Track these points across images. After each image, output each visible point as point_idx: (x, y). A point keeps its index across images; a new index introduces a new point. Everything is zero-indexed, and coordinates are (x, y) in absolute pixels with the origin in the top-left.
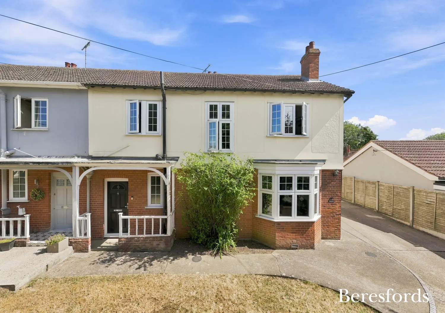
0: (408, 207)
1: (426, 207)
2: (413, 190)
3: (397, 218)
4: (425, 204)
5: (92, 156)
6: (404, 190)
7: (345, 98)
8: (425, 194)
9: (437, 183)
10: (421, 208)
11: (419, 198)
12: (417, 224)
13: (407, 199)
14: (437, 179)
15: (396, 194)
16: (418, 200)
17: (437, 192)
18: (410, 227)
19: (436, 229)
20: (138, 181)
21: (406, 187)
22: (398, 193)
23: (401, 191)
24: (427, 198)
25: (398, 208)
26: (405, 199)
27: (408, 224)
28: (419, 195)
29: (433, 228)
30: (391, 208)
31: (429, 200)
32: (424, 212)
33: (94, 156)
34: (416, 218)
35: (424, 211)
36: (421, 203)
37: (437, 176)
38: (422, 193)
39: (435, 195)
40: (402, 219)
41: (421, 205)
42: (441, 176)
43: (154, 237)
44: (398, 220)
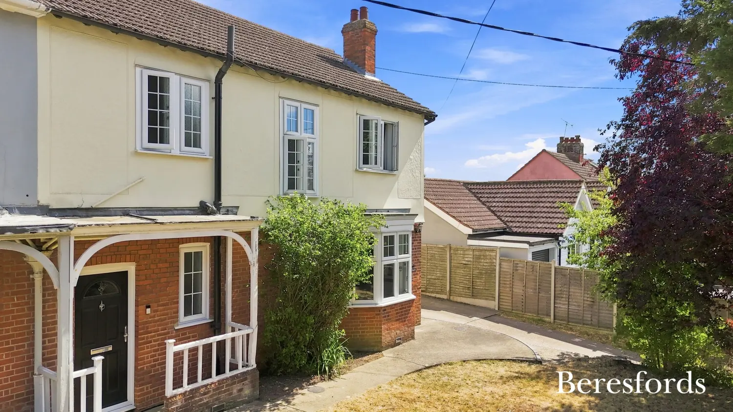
0: (445, 273)
1: (463, 269)
2: (450, 248)
3: (432, 292)
4: (462, 265)
5: (48, 206)
6: (440, 250)
7: (426, 121)
8: (462, 252)
9: (471, 237)
10: (458, 271)
11: (456, 258)
12: (455, 295)
13: (443, 263)
14: (470, 232)
15: (429, 257)
16: (455, 261)
17: (474, 247)
18: (447, 299)
19: (473, 296)
20: (160, 265)
21: (442, 246)
22: (433, 256)
23: (436, 253)
24: (464, 258)
25: (433, 277)
26: (441, 263)
27: (445, 297)
28: (456, 254)
29: (471, 294)
30: (424, 279)
31: (467, 259)
32: (461, 276)
33: (54, 205)
34: (453, 286)
35: (461, 274)
36: (459, 265)
37: (471, 228)
38: (459, 252)
39: (471, 253)
40: (437, 293)
41: (458, 267)
42: (476, 227)
43: (232, 377)
44: (434, 295)
